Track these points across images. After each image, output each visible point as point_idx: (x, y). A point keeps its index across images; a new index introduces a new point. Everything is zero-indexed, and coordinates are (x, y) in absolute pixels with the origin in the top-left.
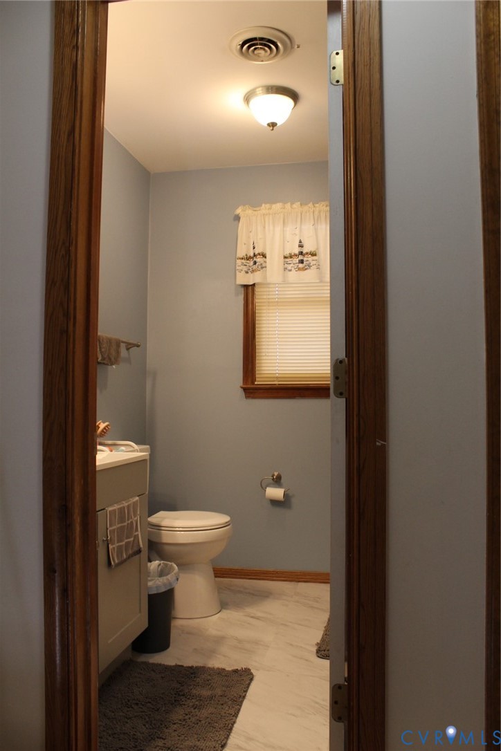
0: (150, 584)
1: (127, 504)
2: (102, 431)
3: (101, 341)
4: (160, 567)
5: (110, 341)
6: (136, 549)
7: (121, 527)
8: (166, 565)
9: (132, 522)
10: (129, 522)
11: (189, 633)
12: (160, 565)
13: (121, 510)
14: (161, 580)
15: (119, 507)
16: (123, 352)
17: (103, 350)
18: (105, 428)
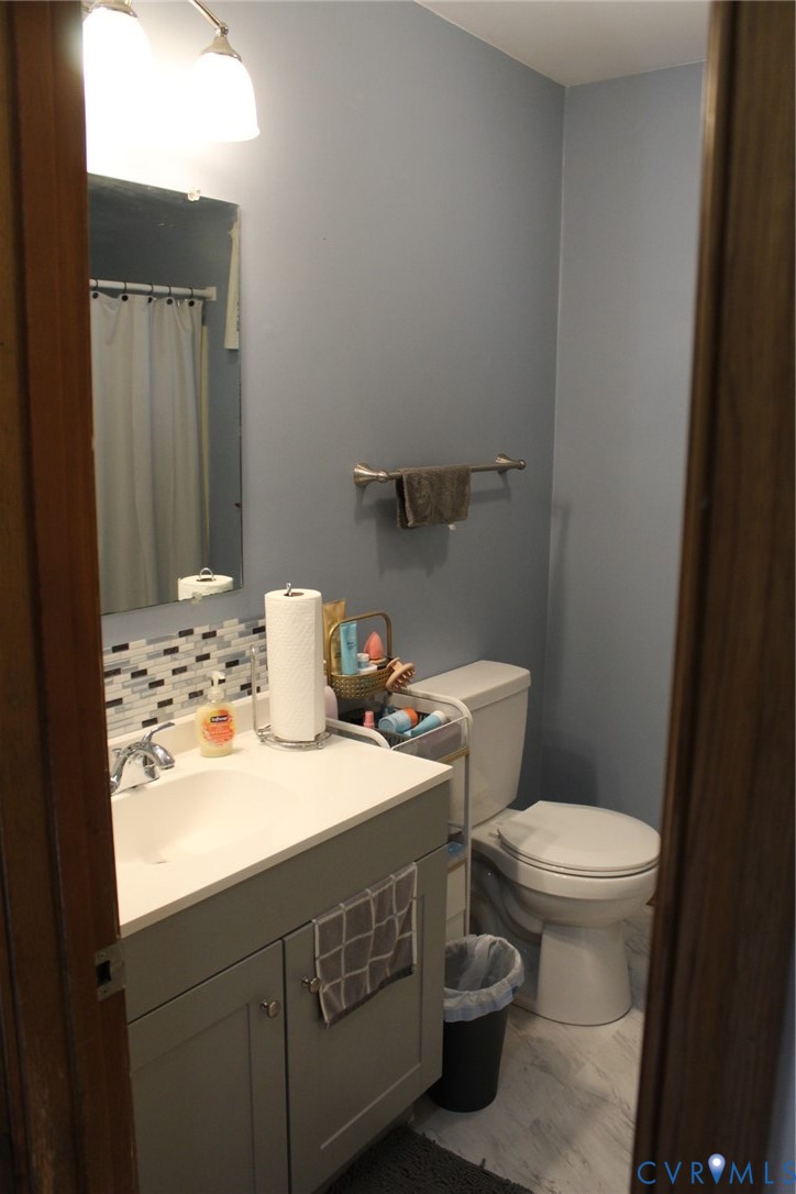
1: (374, 894)
2: (396, 681)
3: (415, 484)
4: (494, 947)
5: (438, 480)
6: (401, 965)
7: (359, 941)
8: (506, 947)
9: (391, 922)
10: (384, 923)
11: (545, 1068)
12: (494, 943)
13: (359, 917)
14: (474, 998)
15: (351, 907)
17: (420, 502)
18: (400, 677)
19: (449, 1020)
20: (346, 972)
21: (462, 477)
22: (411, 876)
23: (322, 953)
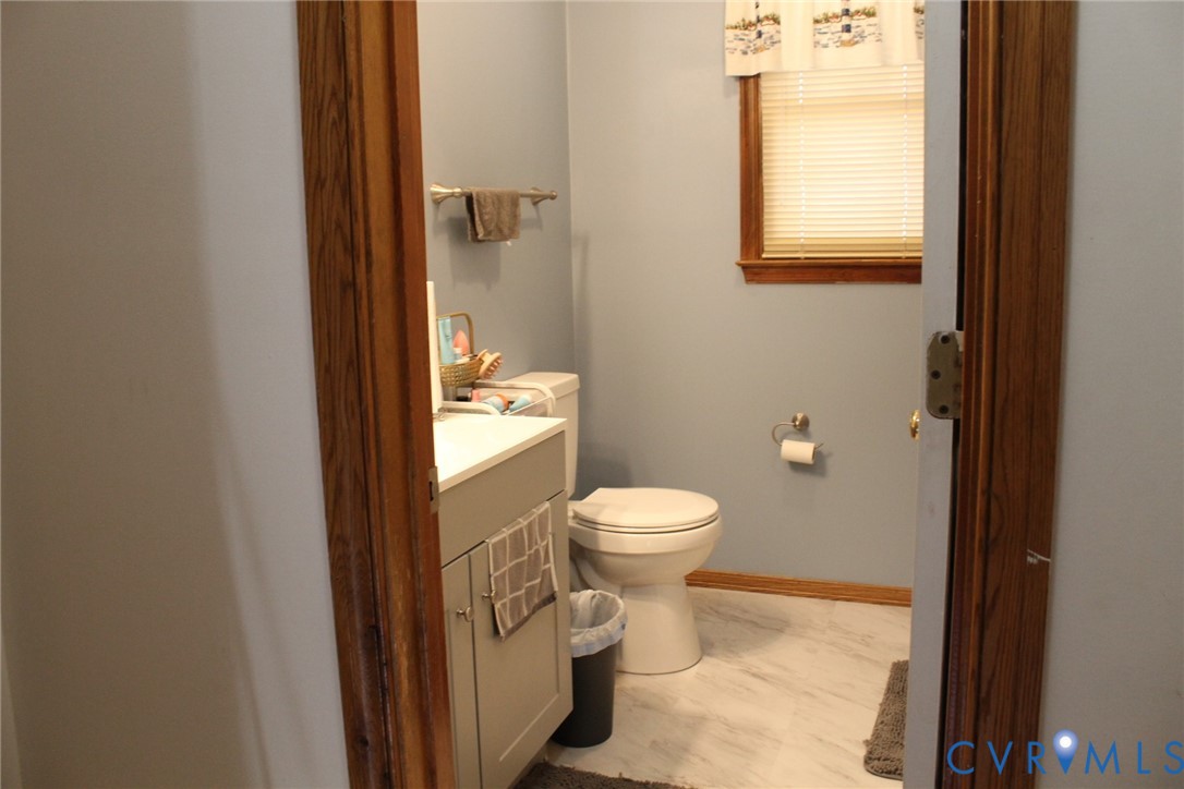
0: (575, 640)
1: (526, 523)
2: (488, 369)
3: (482, 200)
4: (595, 600)
5: (498, 199)
6: (546, 594)
7: (517, 564)
8: (605, 598)
9: (537, 551)
10: (532, 551)
11: (646, 706)
12: (594, 597)
13: (517, 537)
14: (595, 633)
15: (511, 531)
16: (526, 209)
17: (486, 217)
18: (492, 365)
19: (575, 656)
20: (511, 593)
21: (514, 200)
22: (546, 511)
23: (496, 569)
